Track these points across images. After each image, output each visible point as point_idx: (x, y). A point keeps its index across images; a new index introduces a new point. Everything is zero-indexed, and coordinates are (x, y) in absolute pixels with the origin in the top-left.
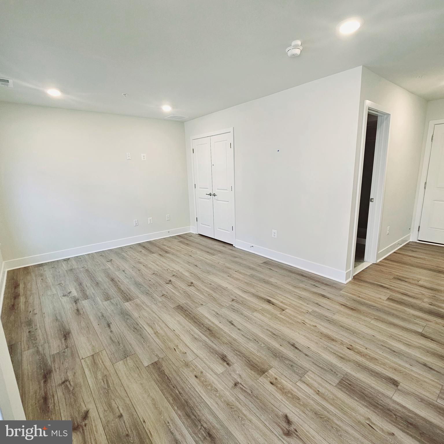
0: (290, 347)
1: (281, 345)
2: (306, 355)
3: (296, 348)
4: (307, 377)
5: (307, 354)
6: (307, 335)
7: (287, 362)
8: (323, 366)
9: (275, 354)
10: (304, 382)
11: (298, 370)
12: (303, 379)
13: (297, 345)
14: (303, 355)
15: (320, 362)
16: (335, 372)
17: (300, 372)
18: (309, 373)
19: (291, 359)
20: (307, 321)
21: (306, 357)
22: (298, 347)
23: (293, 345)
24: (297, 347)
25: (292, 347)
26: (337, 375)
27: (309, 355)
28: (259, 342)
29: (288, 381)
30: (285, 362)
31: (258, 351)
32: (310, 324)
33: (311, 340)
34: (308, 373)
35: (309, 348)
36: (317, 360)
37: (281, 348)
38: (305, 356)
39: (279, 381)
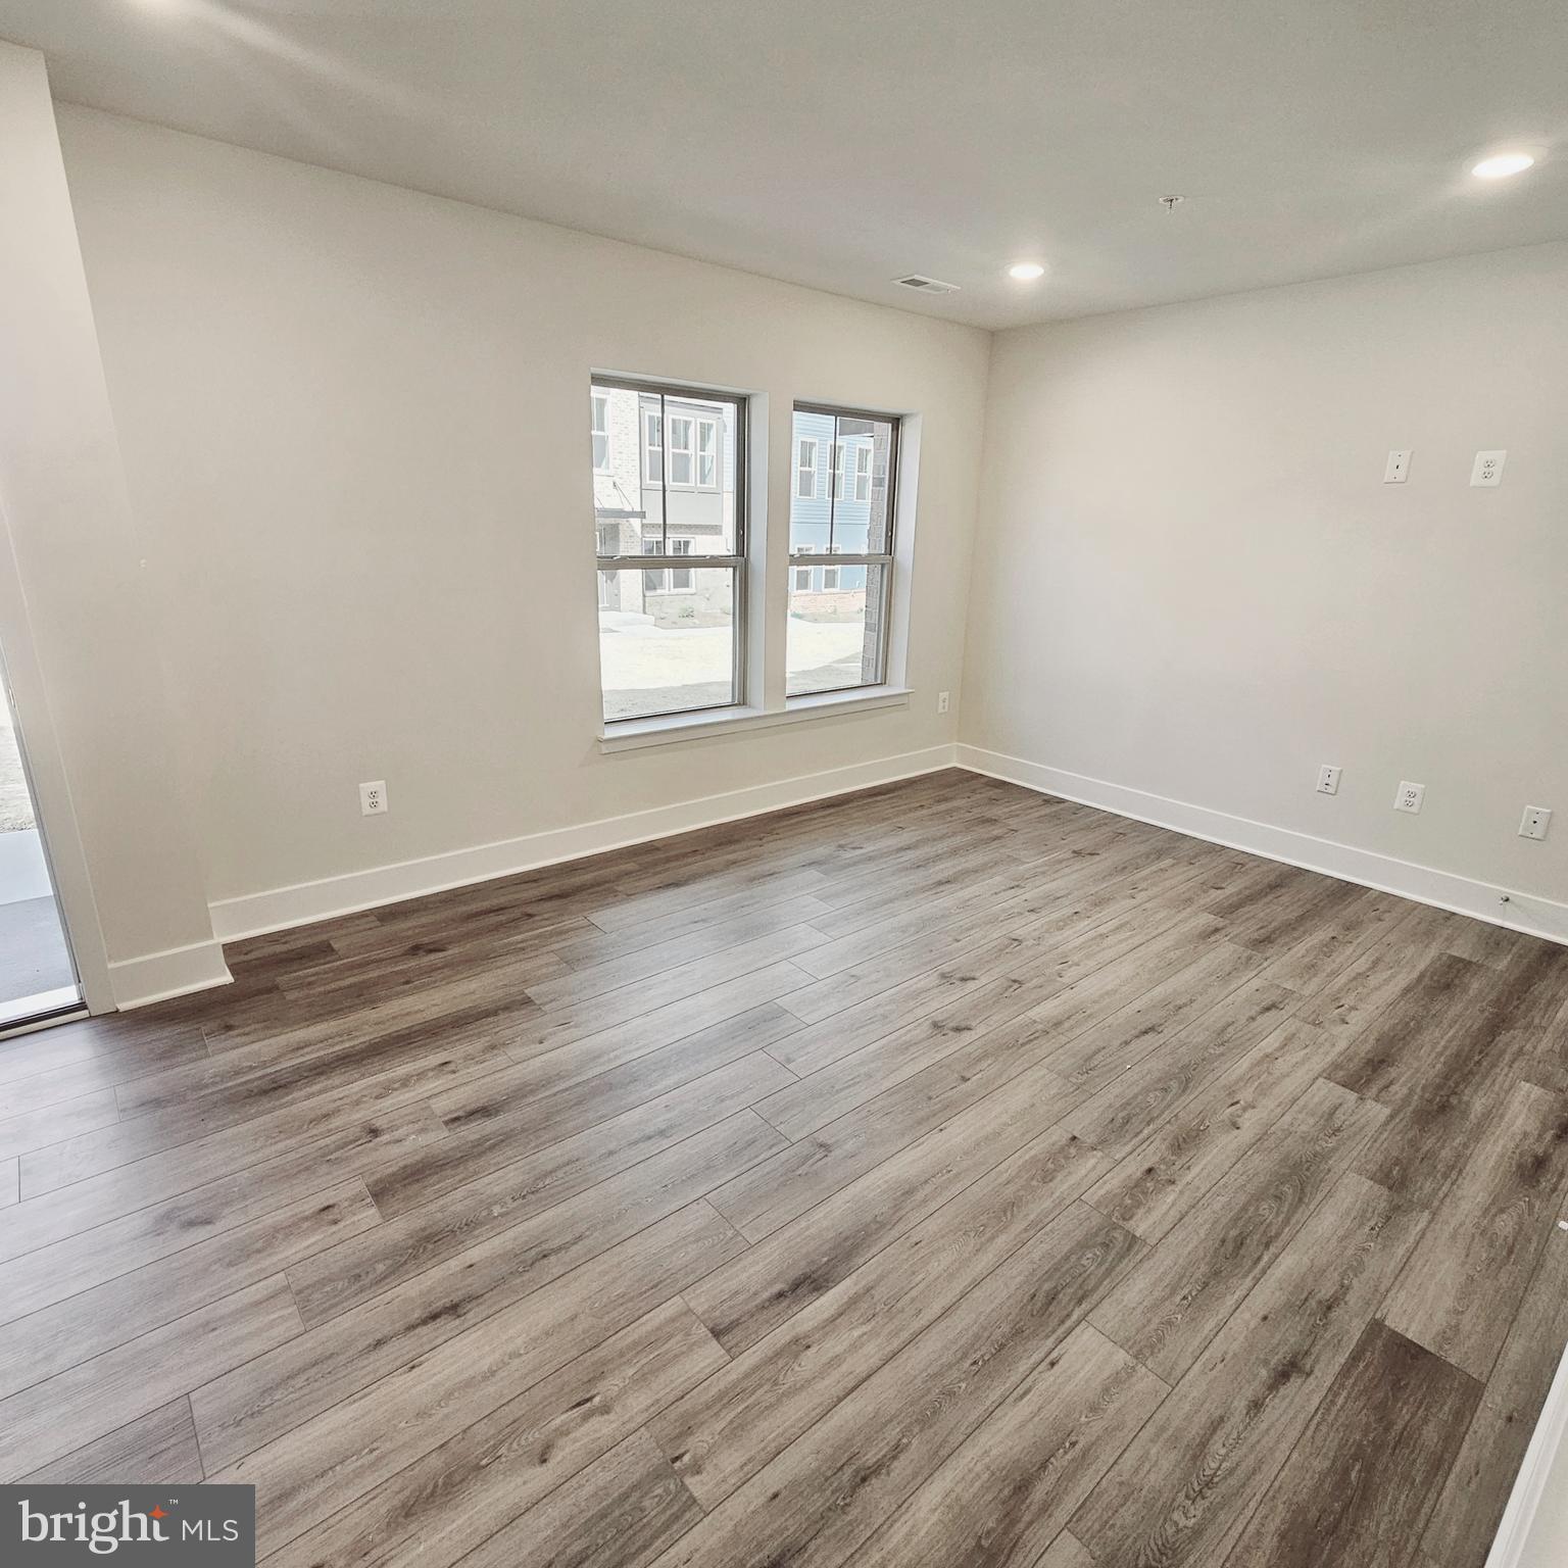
0: (448, 1295)
1: (471, 1266)
2: (379, 1343)
3: (434, 1317)
4: (285, 1312)
5: (386, 1349)
6: (491, 1389)
7: (381, 1267)
8: (291, 1389)
9: (436, 1239)
10: (272, 1297)
11: (327, 1292)
12: (288, 1297)
13: (449, 1324)
14: (387, 1330)
15: (317, 1385)
16: (238, 1423)
17: (317, 1296)
18: (294, 1325)
19: (387, 1284)
20: (602, 1428)
21: (370, 1341)
22: (431, 1326)
23: (454, 1309)
24: (440, 1321)
25: (446, 1302)
26: (223, 1427)
27: (373, 1356)
28: (520, 1201)
29: (310, 1252)
30: (387, 1262)
31: (473, 1193)
32: (568, 1433)
33: (449, 1395)
34: (298, 1320)
35: (413, 1367)
36: (334, 1378)
37: (455, 1265)
38: (379, 1336)
39: (324, 1228)
